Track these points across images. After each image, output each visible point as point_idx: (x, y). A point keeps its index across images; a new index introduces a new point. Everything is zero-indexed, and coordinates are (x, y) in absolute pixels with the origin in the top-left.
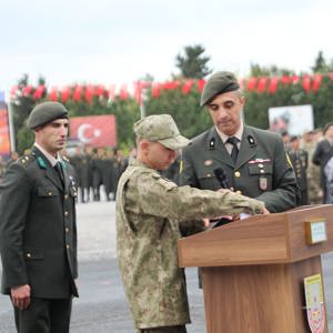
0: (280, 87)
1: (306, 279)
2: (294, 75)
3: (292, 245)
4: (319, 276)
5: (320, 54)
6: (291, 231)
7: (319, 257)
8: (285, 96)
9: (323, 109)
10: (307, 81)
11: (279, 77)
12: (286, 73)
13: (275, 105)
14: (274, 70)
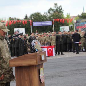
0: (17, 23)
1: (40, 69)
2: (20, 20)
3: (38, 61)
4: (43, 68)
5: (26, 15)
6: (37, 57)
7: (43, 64)
8: (18, 25)
9: (27, 29)
10: (24, 22)
11: (17, 21)
12: (18, 20)
13: (16, 28)
14: (15, 19)
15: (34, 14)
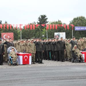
15: (77, 18)
